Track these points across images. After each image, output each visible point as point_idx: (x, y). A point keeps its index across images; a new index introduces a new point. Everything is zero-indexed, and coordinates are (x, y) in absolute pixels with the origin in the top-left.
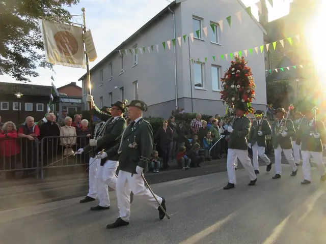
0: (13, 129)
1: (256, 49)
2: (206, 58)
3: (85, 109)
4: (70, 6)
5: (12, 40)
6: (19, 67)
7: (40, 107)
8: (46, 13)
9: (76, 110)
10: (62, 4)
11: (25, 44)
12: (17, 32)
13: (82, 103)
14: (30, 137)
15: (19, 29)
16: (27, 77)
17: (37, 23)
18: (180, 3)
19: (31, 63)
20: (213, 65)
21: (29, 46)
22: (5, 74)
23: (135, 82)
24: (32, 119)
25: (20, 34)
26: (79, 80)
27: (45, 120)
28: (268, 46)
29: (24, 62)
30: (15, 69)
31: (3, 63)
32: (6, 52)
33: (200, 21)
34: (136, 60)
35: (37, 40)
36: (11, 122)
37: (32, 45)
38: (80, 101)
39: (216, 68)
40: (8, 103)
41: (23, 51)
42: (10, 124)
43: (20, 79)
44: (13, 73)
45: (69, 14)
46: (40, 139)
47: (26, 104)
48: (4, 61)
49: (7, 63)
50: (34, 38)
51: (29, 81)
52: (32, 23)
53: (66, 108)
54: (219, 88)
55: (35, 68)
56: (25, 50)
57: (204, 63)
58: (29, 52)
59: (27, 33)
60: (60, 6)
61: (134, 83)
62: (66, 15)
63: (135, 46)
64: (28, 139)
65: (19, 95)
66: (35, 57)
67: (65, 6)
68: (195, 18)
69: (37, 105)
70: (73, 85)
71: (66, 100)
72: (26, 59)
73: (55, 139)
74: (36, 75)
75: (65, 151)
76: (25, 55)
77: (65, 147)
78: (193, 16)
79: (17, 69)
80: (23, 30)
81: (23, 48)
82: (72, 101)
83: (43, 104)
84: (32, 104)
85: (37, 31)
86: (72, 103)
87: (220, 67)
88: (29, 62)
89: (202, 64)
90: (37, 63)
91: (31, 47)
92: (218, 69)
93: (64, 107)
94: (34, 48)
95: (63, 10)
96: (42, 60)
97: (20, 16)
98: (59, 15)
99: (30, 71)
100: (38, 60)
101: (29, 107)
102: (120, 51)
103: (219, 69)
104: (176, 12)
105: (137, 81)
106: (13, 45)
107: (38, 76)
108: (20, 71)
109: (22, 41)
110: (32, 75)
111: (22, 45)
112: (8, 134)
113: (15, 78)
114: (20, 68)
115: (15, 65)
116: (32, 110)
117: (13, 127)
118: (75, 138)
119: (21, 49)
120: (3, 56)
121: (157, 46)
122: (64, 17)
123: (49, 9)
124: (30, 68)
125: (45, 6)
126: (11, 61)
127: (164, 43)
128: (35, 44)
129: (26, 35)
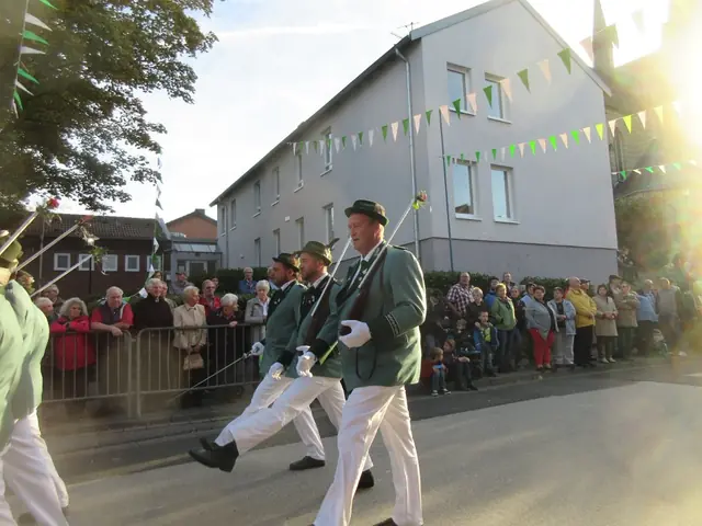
0: (81, 313)
1: (587, 130)
2: (478, 154)
3: (225, 267)
4: (194, 56)
5: (79, 127)
6: (92, 182)
7: (133, 264)
8: (145, 72)
9: (206, 268)
10: (178, 54)
11: (103, 137)
12: (89, 111)
13: (218, 253)
14: (115, 329)
15: (92, 106)
16: (107, 202)
17: (128, 93)
18: (419, 40)
19: (116, 174)
20: (494, 166)
21: (111, 140)
22: (65, 198)
23: (328, 207)
24: (118, 291)
25: (95, 117)
26: (212, 205)
27: (143, 293)
28: (612, 124)
29: (101, 173)
30: (84, 189)
31: (60, 175)
32: (65, 154)
33: (464, 75)
34: (328, 161)
35: (127, 128)
36: (77, 299)
37: (119, 138)
38: (213, 248)
39: (500, 174)
40: (69, 255)
41: (101, 150)
42: (74, 302)
43: (95, 207)
44: (80, 195)
45: (192, 72)
46: (134, 334)
47: (105, 257)
48: (63, 171)
49: (68, 175)
50: (122, 124)
51: (112, 211)
52: (118, 93)
53: (184, 265)
54: (509, 216)
55: (124, 183)
56: (105, 147)
57: (474, 163)
58: (112, 152)
59: (107, 113)
60: (174, 56)
61: (325, 208)
62: (185, 74)
63: (326, 133)
64: (111, 333)
65: (90, 240)
66: (124, 161)
67: (183, 58)
68: (453, 68)
69: (127, 257)
70: (199, 214)
71: (186, 248)
72: (105, 164)
73: (164, 334)
74: (124, 197)
75: (186, 361)
76: (105, 158)
78: (449, 64)
79: (88, 187)
80: (101, 109)
81: (100, 144)
82: (197, 248)
83: (138, 257)
84: (116, 257)
85: (129, 109)
86: (198, 254)
87: (511, 169)
88: (112, 173)
89: (471, 165)
90: (127, 174)
91: (115, 142)
92: (505, 173)
93: (181, 263)
94: (121, 144)
95: (178, 64)
96: (137, 167)
97: (94, 80)
98: (172, 75)
99: (113, 191)
100: (129, 167)
101: (110, 263)
102: (295, 144)
103: (508, 174)
104: (412, 58)
105: (331, 204)
106: (80, 139)
107: (129, 199)
108: (94, 191)
109: (98, 130)
110: (117, 199)
111: (97, 139)
112: (72, 324)
113: (84, 206)
114: (94, 186)
115: (84, 180)
116: (116, 269)
117: (81, 309)
118: (205, 331)
119: (95, 146)
120: (61, 162)
121: (371, 133)
122: (182, 78)
123: (152, 65)
124: (114, 184)
125: (143, 58)
126: (76, 172)
127: (385, 129)
128: (124, 134)
129: (105, 117)
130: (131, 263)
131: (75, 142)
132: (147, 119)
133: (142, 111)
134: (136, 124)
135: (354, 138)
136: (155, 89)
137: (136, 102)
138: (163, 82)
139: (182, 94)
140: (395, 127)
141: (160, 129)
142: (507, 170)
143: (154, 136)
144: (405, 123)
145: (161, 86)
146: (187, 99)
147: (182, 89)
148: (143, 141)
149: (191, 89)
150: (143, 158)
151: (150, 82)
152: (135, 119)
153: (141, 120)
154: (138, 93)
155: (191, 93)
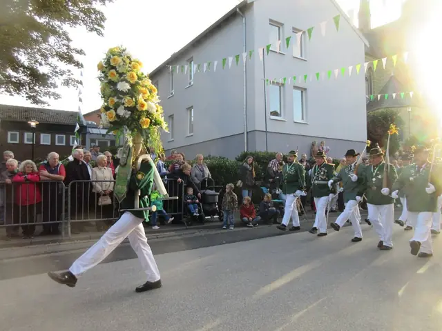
0: (33, 171)
1: (350, 68)
2: (285, 79)
4: (104, 4)
5: (26, 48)
6: (35, 85)
8: (71, 13)
9: (109, 144)
11: (42, 55)
12: (32, 38)
15: (35, 34)
17: (59, 27)
18: (252, 3)
19: (51, 81)
20: (295, 87)
21: (48, 58)
22: (16, 95)
23: (190, 109)
25: (36, 42)
29: (41, 79)
30: (30, 89)
31: (13, 79)
32: (16, 65)
33: (279, 28)
34: (191, 79)
35: (59, 50)
36: (30, 161)
37: (53, 56)
39: (300, 92)
40: (18, 133)
41: (41, 64)
42: (28, 163)
43: (36, 102)
44: (27, 93)
45: (103, 16)
46: (67, 184)
47: (42, 135)
48: (15, 77)
49: (19, 81)
50: (55, 47)
51: (48, 105)
52: (52, 26)
53: (95, 142)
54: (303, 119)
55: (57, 87)
56: (43, 62)
57: (283, 85)
58: (48, 66)
59: (45, 40)
60: (91, 4)
61: (187, 109)
62: (98, 17)
63: (190, 61)
65: (33, 124)
66: (57, 72)
68: (273, 22)
69: (57, 136)
71: (95, 131)
72: (44, 75)
73: (86, 184)
74: (57, 96)
75: (100, 200)
76: (43, 69)
77: (99, 195)
78: (271, 20)
79: (33, 88)
80: (41, 37)
81: (40, 60)
82: (103, 131)
83: (64, 136)
84: (50, 135)
85: (60, 37)
86: (104, 135)
87: (305, 89)
88: (49, 80)
90: (58, 80)
91: (50, 60)
92: (302, 92)
93: (93, 141)
94: (54, 61)
95: (94, 9)
96: (65, 77)
97: (37, 18)
98: (90, 17)
99: (49, 92)
100: (60, 77)
101: (45, 139)
102: (171, 67)
103: (304, 92)
104: (248, 14)
105: (192, 107)
106: (27, 56)
107: (60, 98)
108: (36, 91)
109: (39, 51)
110: (52, 97)
111: (38, 57)
113: (30, 101)
114: (36, 88)
115: (29, 84)
116: (49, 144)
117: (33, 167)
118: (112, 183)
119: (37, 61)
120: (13, 70)
121: (216, 63)
122: (96, 19)
123: (76, 9)
124: (50, 87)
125: (70, 4)
126: (24, 78)
127: (224, 60)
128: (57, 54)
129: (44, 42)
130: (60, 140)
131: (23, 58)
132: (72, 45)
133: (68, 40)
134: (65, 48)
135: (205, 65)
136: (78, 25)
137: (65, 34)
138: (83, 21)
139: (96, 30)
140: (230, 60)
141: (80, 52)
142: (303, 90)
143: (77, 57)
144: (237, 57)
145: (82, 24)
146: (100, 33)
147: (96, 26)
148: (70, 60)
149: (102, 26)
150: (69, 71)
151: (74, 20)
152: (64, 45)
153: (68, 46)
154: (66, 27)
155: (102, 29)
